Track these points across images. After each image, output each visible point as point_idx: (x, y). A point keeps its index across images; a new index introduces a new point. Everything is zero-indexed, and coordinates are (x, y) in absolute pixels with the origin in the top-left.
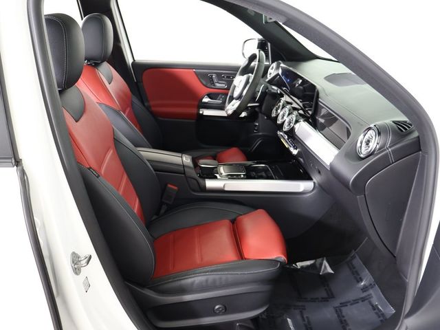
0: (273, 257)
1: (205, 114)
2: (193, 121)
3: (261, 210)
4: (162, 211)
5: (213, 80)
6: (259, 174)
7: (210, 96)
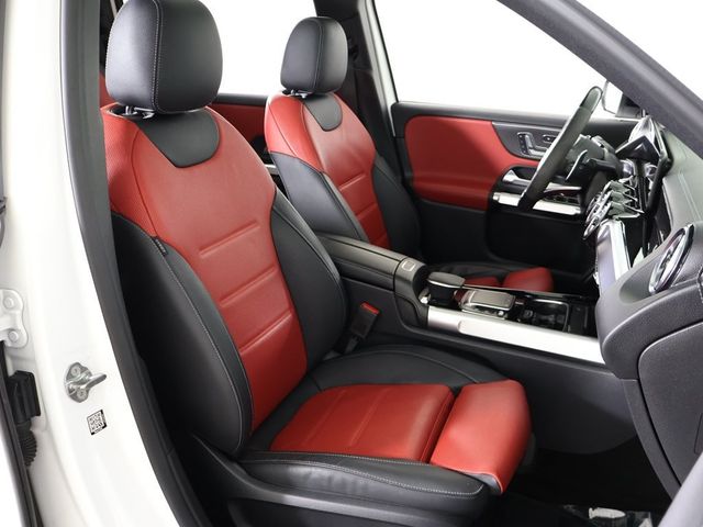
0: (476, 473)
1: (501, 201)
2: (482, 212)
3: (514, 382)
4: (350, 348)
5: (525, 143)
6: (544, 317)
7: (518, 171)
